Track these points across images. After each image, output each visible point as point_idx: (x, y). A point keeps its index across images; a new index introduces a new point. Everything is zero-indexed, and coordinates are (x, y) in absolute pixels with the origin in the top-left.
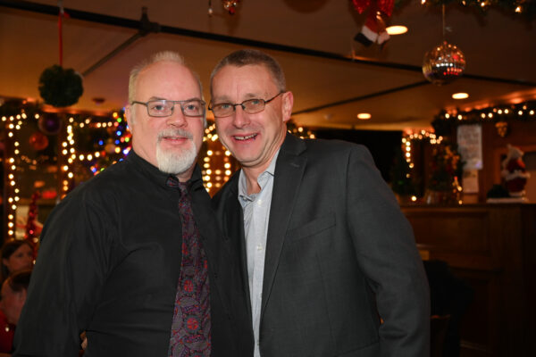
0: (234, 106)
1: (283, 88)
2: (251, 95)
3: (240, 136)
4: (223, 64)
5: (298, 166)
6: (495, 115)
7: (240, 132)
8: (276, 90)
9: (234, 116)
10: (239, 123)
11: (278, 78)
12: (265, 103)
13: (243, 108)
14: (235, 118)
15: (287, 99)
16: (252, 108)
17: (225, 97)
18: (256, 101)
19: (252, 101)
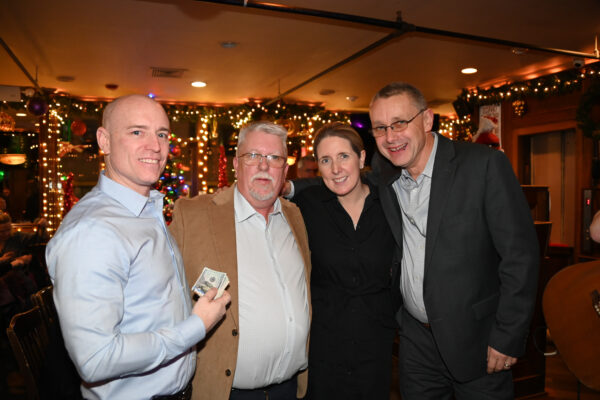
0: (386, 128)
1: (423, 108)
2: (396, 118)
3: (393, 148)
4: (376, 98)
6: (513, 92)
7: (392, 146)
8: (416, 111)
9: (386, 135)
10: (390, 139)
11: (418, 101)
12: (408, 122)
13: (392, 128)
14: (387, 137)
15: (428, 115)
16: (399, 127)
17: (379, 122)
18: (402, 122)
19: (399, 123)
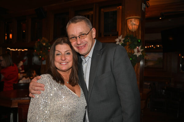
0: (76, 38)
2: (81, 33)
3: (80, 47)
5: (99, 55)
10: (79, 43)
11: (89, 24)
12: (87, 34)
13: (79, 37)
14: (77, 42)
15: (93, 30)
16: (82, 37)
17: (73, 35)
19: (82, 35)
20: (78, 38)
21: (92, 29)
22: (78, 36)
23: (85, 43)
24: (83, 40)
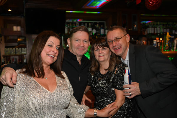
5: (134, 57)
20: (114, 42)
21: (127, 35)
22: (114, 40)
23: (120, 46)
24: (117, 43)
